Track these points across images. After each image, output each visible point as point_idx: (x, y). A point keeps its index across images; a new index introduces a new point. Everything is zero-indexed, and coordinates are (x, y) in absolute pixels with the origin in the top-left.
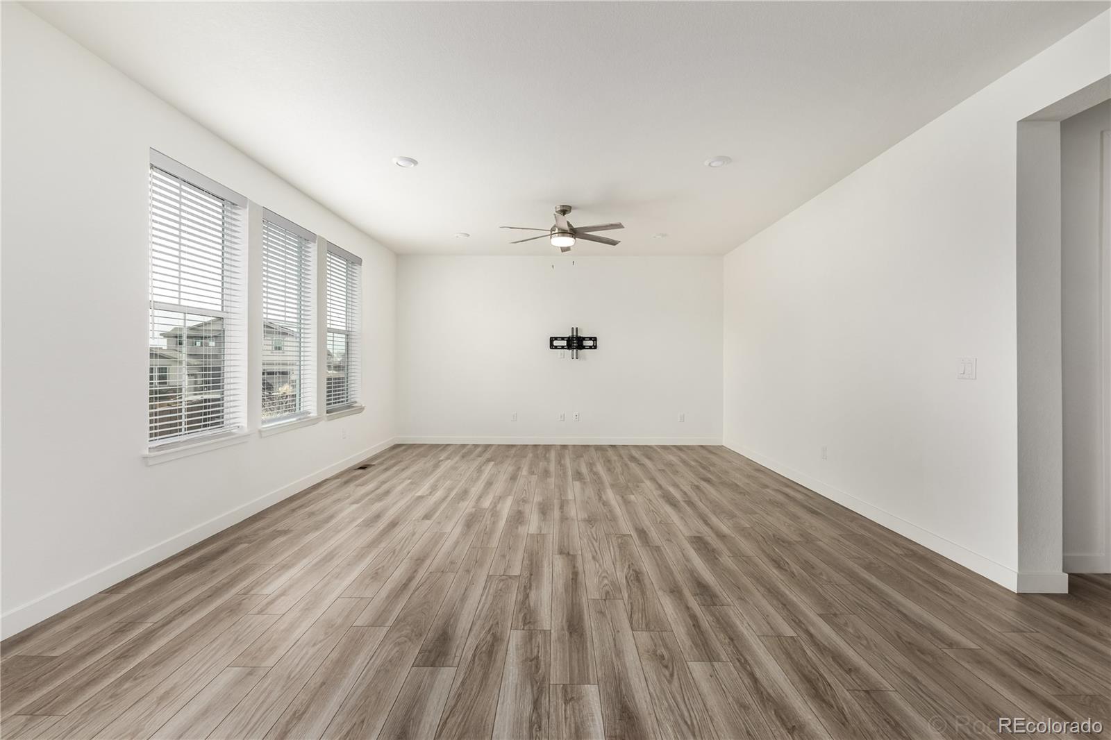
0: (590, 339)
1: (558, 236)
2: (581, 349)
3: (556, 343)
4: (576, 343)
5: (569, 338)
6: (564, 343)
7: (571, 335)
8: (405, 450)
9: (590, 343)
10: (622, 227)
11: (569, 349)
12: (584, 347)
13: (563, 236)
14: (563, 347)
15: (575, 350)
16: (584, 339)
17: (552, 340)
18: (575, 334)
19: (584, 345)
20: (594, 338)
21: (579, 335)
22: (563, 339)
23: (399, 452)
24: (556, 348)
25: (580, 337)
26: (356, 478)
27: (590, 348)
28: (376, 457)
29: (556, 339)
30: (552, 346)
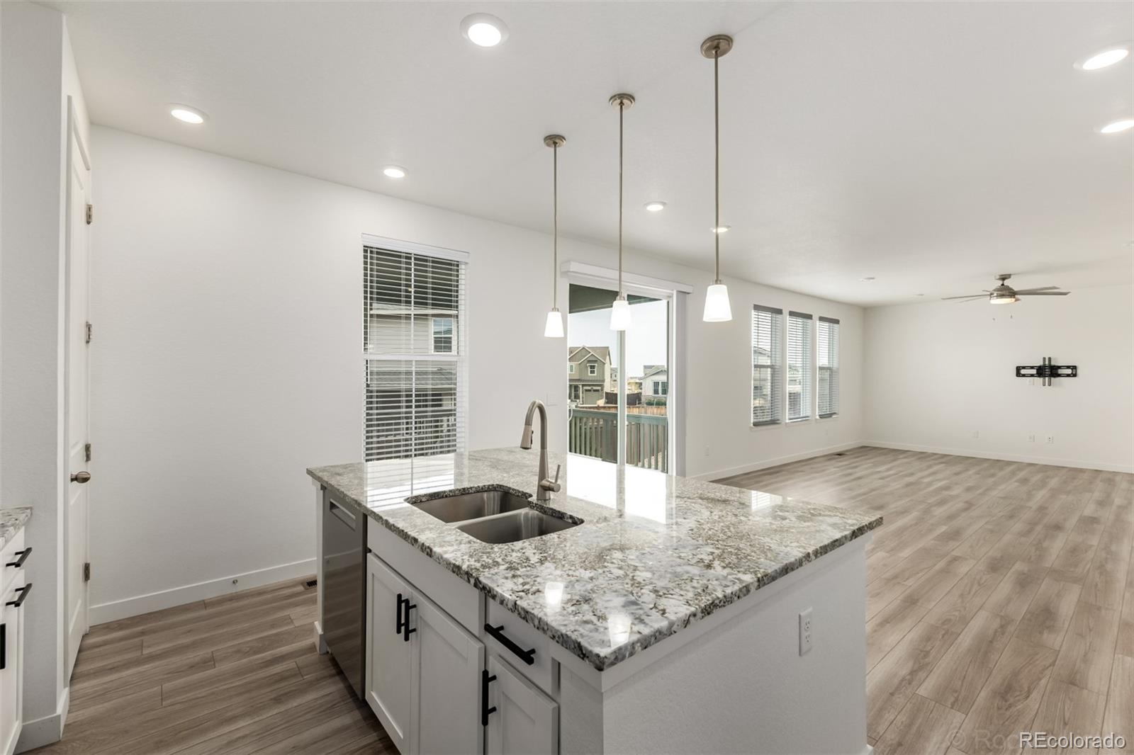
0: (1068, 367)
1: (997, 298)
2: (1055, 377)
3: (1023, 372)
4: (1048, 371)
5: (1040, 367)
6: (1034, 372)
7: (1042, 364)
8: (870, 450)
9: (1068, 371)
11: (1039, 376)
12: (1059, 375)
13: (1001, 298)
14: (1032, 375)
15: (1047, 379)
16: (1059, 367)
17: (1018, 369)
18: (1047, 363)
19: (1060, 373)
20: (1073, 366)
21: (1053, 363)
22: (1032, 368)
23: (864, 451)
24: (1024, 376)
25: (1054, 366)
26: (834, 459)
27: (1068, 376)
28: (847, 451)
29: (1024, 368)
30: (1018, 374)
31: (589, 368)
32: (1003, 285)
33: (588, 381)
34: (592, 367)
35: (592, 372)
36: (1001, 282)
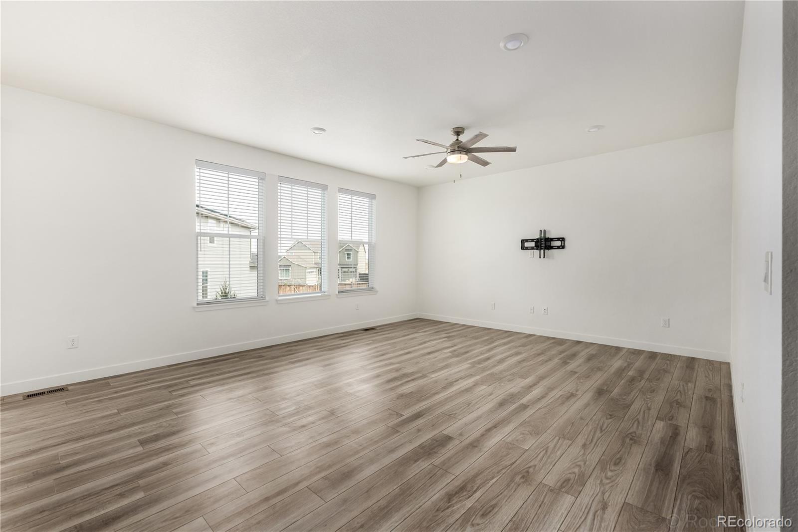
0: (558, 239)
1: (451, 155)
2: (548, 249)
3: (527, 245)
4: (544, 244)
5: (538, 239)
6: (533, 244)
7: (538, 237)
9: (558, 243)
10: (486, 136)
11: (537, 249)
12: (552, 248)
13: (454, 154)
14: (532, 248)
15: (542, 251)
16: (552, 240)
17: (523, 241)
18: (542, 236)
19: (552, 245)
20: (562, 238)
21: (547, 236)
22: (532, 240)
24: (527, 248)
25: (548, 238)
27: (558, 248)
29: (527, 241)
30: (523, 248)
31: (346, 255)
32: (457, 140)
33: (344, 265)
34: (349, 254)
35: (349, 258)
36: (455, 138)
